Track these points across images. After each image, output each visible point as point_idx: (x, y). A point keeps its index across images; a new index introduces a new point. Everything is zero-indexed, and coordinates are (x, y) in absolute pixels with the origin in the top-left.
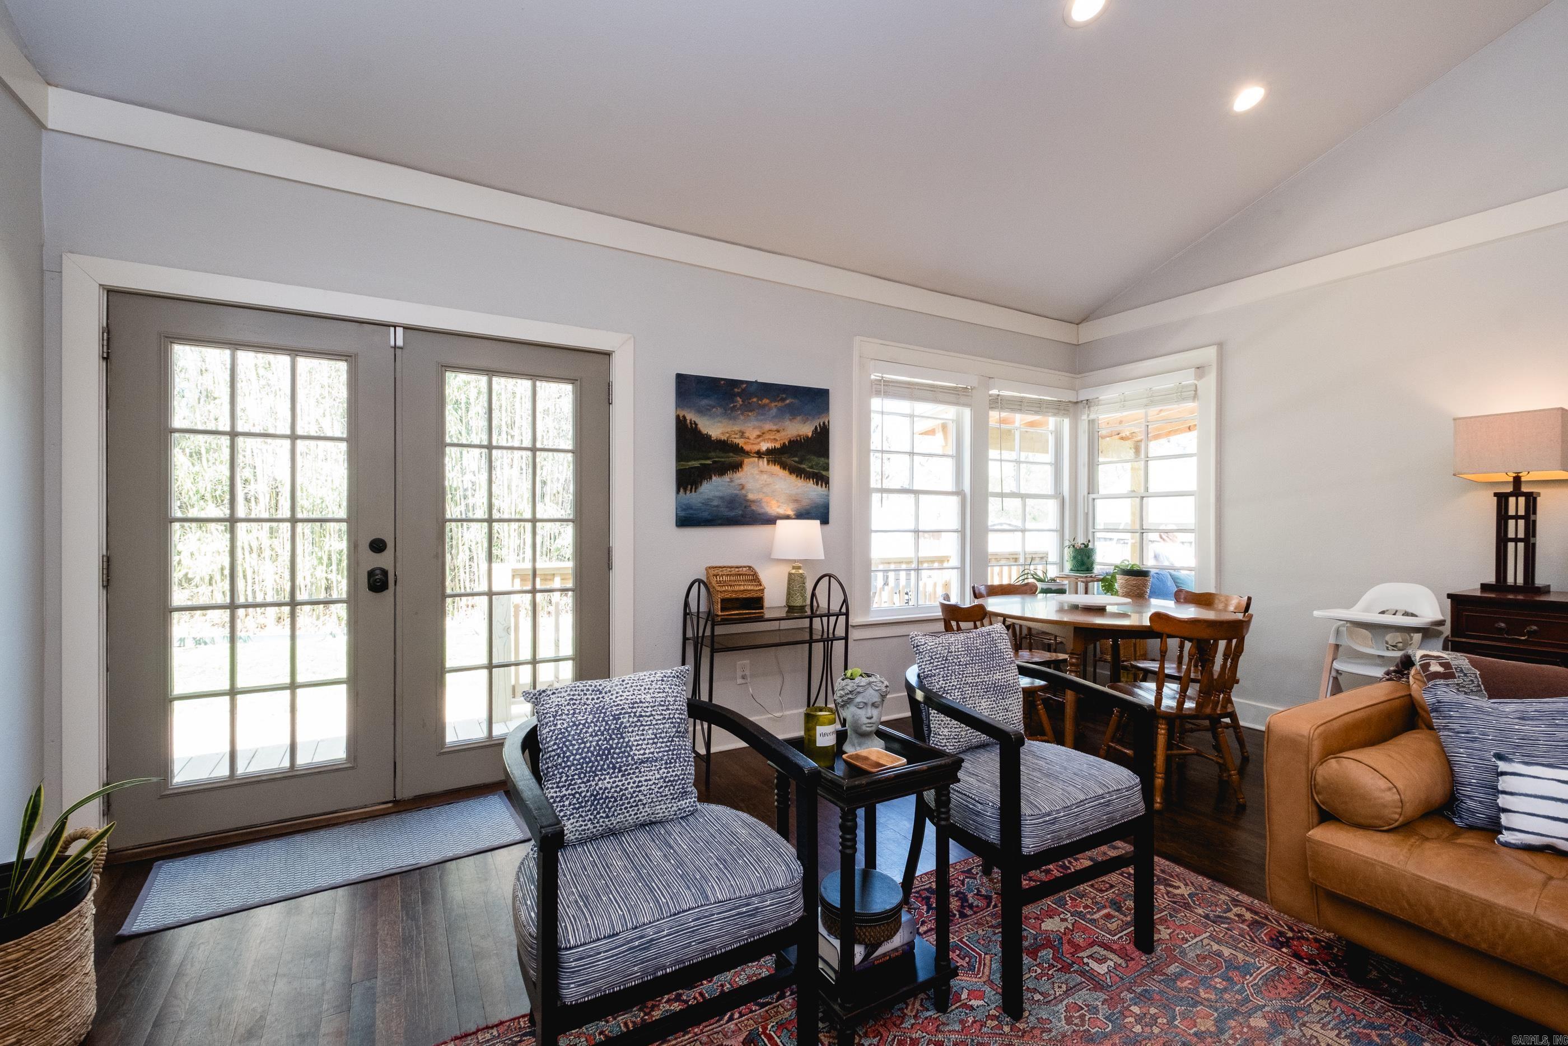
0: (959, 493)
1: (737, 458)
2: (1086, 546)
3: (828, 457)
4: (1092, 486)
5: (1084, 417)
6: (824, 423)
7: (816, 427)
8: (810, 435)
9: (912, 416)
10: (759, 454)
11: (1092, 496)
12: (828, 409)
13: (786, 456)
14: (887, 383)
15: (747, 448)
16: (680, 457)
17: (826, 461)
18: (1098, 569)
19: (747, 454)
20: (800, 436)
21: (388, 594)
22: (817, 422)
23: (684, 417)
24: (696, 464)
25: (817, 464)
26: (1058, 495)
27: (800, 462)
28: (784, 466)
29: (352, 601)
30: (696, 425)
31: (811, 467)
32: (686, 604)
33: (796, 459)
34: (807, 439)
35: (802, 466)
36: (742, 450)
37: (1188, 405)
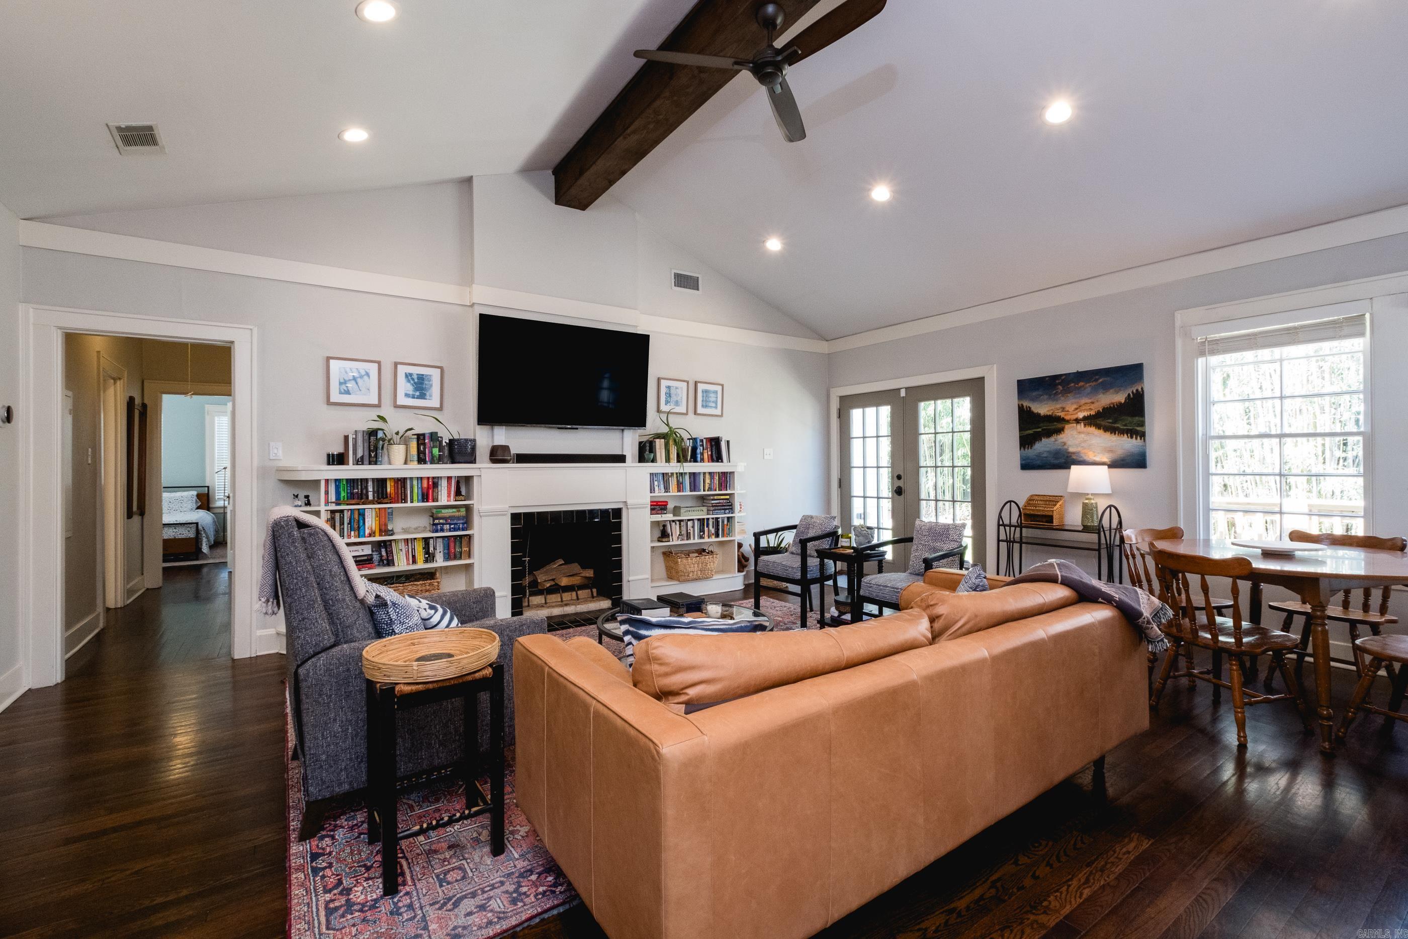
0: (1366, 433)
1: (1059, 426)
3: (1144, 416)
6: (1137, 390)
7: (1129, 395)
8: (1123, 401)
9: (1281, 361)
10: (1077, 421)
12: (1142, 378)
13: (1100, 419)
14: (1216, 342)
15: (1067, 418)
16: (1021, 429)
17: (1141, 419)
20: (1113, 404)
21: (903, 496)
22: (1130, 391)
23: (1022, 405)
24: (1031, 432)
25: (1131, 423)
27: (1115, 422)
28: (1098, 427)
29: (892, 498)
30: (1030, 408)
31: (1125, 425)
33: (1110, 421)
34: (1120, 405)
35: (1116, 425)
36: (1063, 420)
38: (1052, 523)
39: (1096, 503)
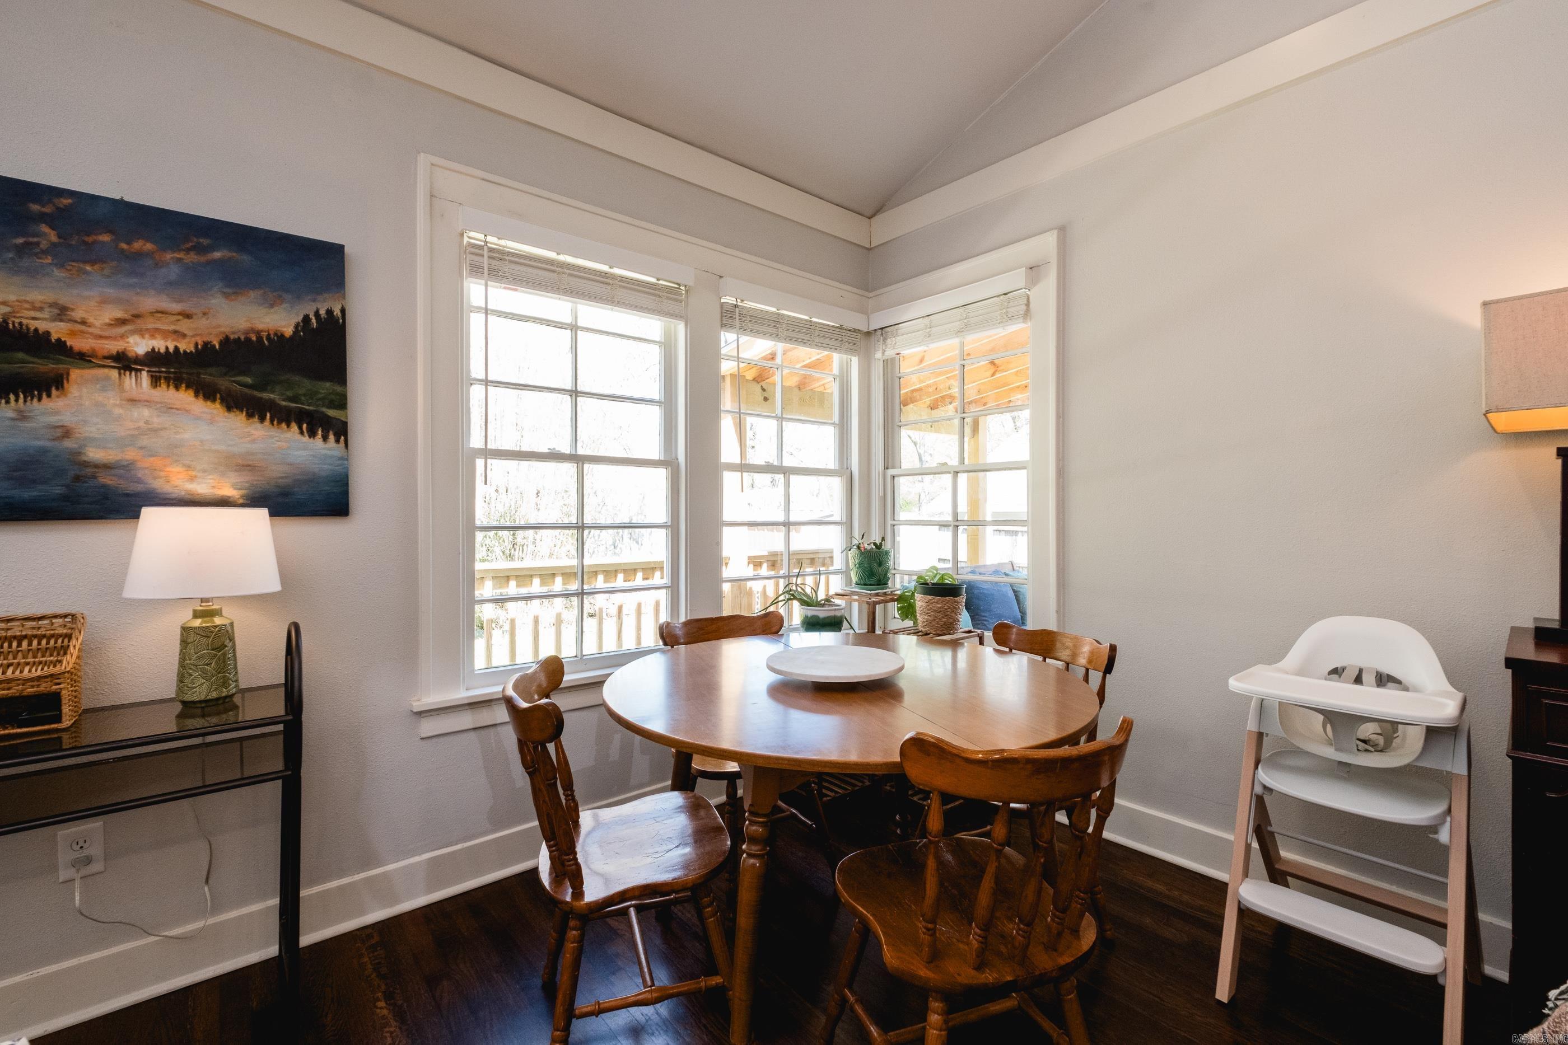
0: (667, 463)
1: (46, 366)
2: (878, 547)
3: (345, 381)
4: (891, 457)
5: (878, 355)
6: (329, 312)
7: (306, 319)
8: (288, 331)
9: (574, 328)
10: (124, 362)
11: (891, 472)
12: (342, 284)
13: (212, 370)
14: (499, 255)
17: (337, 388)
18: (899, 583)
19: (84, 358)
20: (258, 333)
25: (310, 394)
26: (843, 470)
27: (262, 387)
28: (207, 392)
31: (294, 399)
33: (249, 380)
34: (280, 339)
35: (265, 395)
36: (61, 348)
37: (1017, 327)
38: (58, 719)
39: (232, 624)
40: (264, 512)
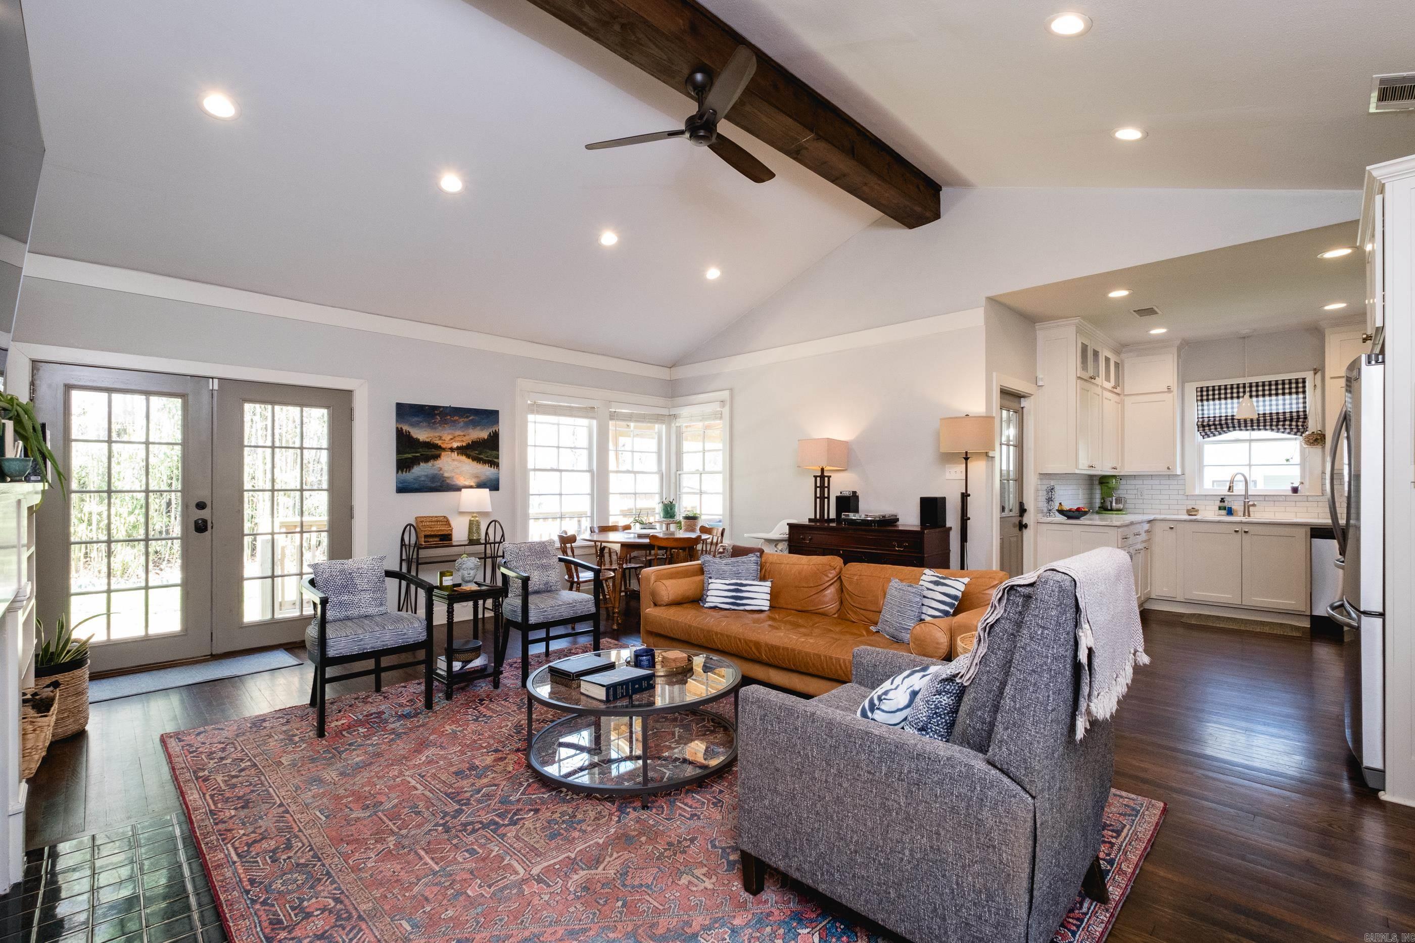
0: (590, 471)
1: (437, 452)
2: (671, 503)
3: (498, 451)
4: (679, 466)
5: (673, 425)
6: (495, 430)
7: (490, 433)
8: (486, 437)
9: (558, 424)
10: (452, 450)
11: (679, 472)
12: (498, 422)
13: (470, 450)
14: (539, 406)
15: (443, 446)
16: (399, 452)
17: (497, 453)
18: (679, 517)
19: (444, 449)
20: (480, 439)
21: (207, 534)
22: (491, 430)
23: (401, 428)
24: (410, 456)
25: (491, 455)
26: (660, 471)
27: (480, 454)
28: (468, 456)
29: (185, 538)
30: (409, 433)
31: (487, 457)
32: (403, 539)
33: (477, 452)
34: (484, 440)
35: (481, 456)
36: (440, 447)
37: (718, 422)
39: (479, 518)
40: (488, 490)
